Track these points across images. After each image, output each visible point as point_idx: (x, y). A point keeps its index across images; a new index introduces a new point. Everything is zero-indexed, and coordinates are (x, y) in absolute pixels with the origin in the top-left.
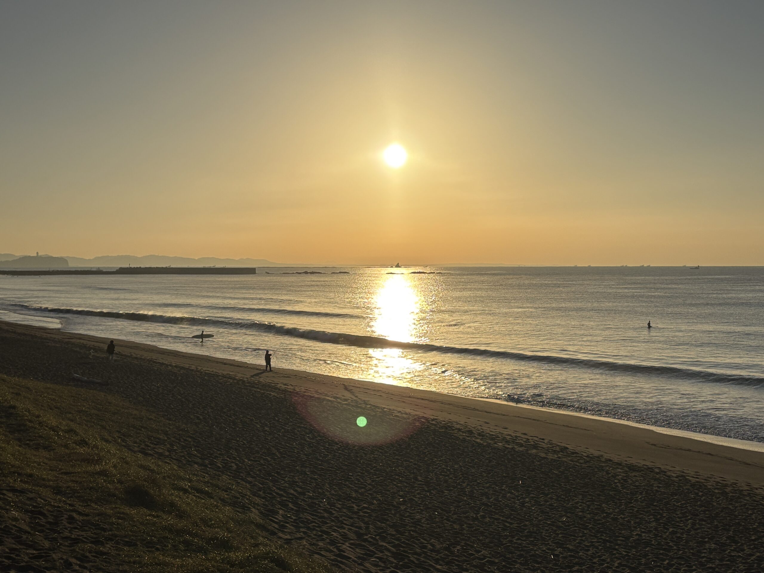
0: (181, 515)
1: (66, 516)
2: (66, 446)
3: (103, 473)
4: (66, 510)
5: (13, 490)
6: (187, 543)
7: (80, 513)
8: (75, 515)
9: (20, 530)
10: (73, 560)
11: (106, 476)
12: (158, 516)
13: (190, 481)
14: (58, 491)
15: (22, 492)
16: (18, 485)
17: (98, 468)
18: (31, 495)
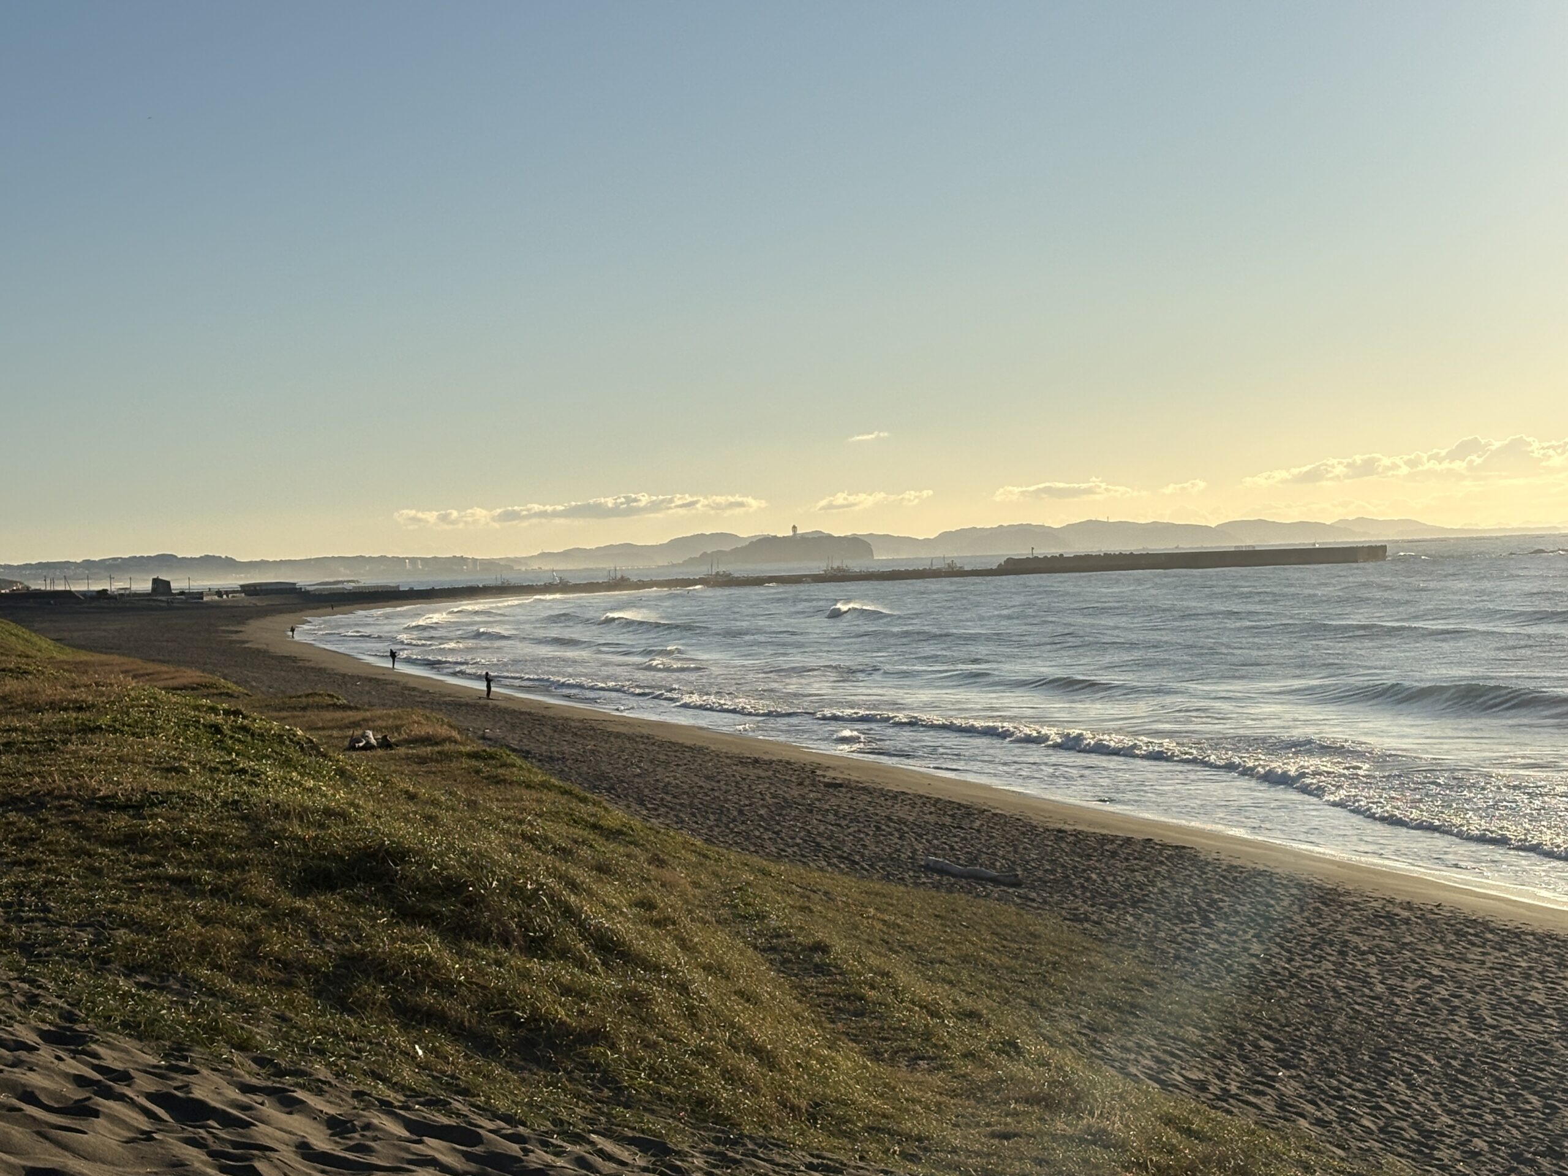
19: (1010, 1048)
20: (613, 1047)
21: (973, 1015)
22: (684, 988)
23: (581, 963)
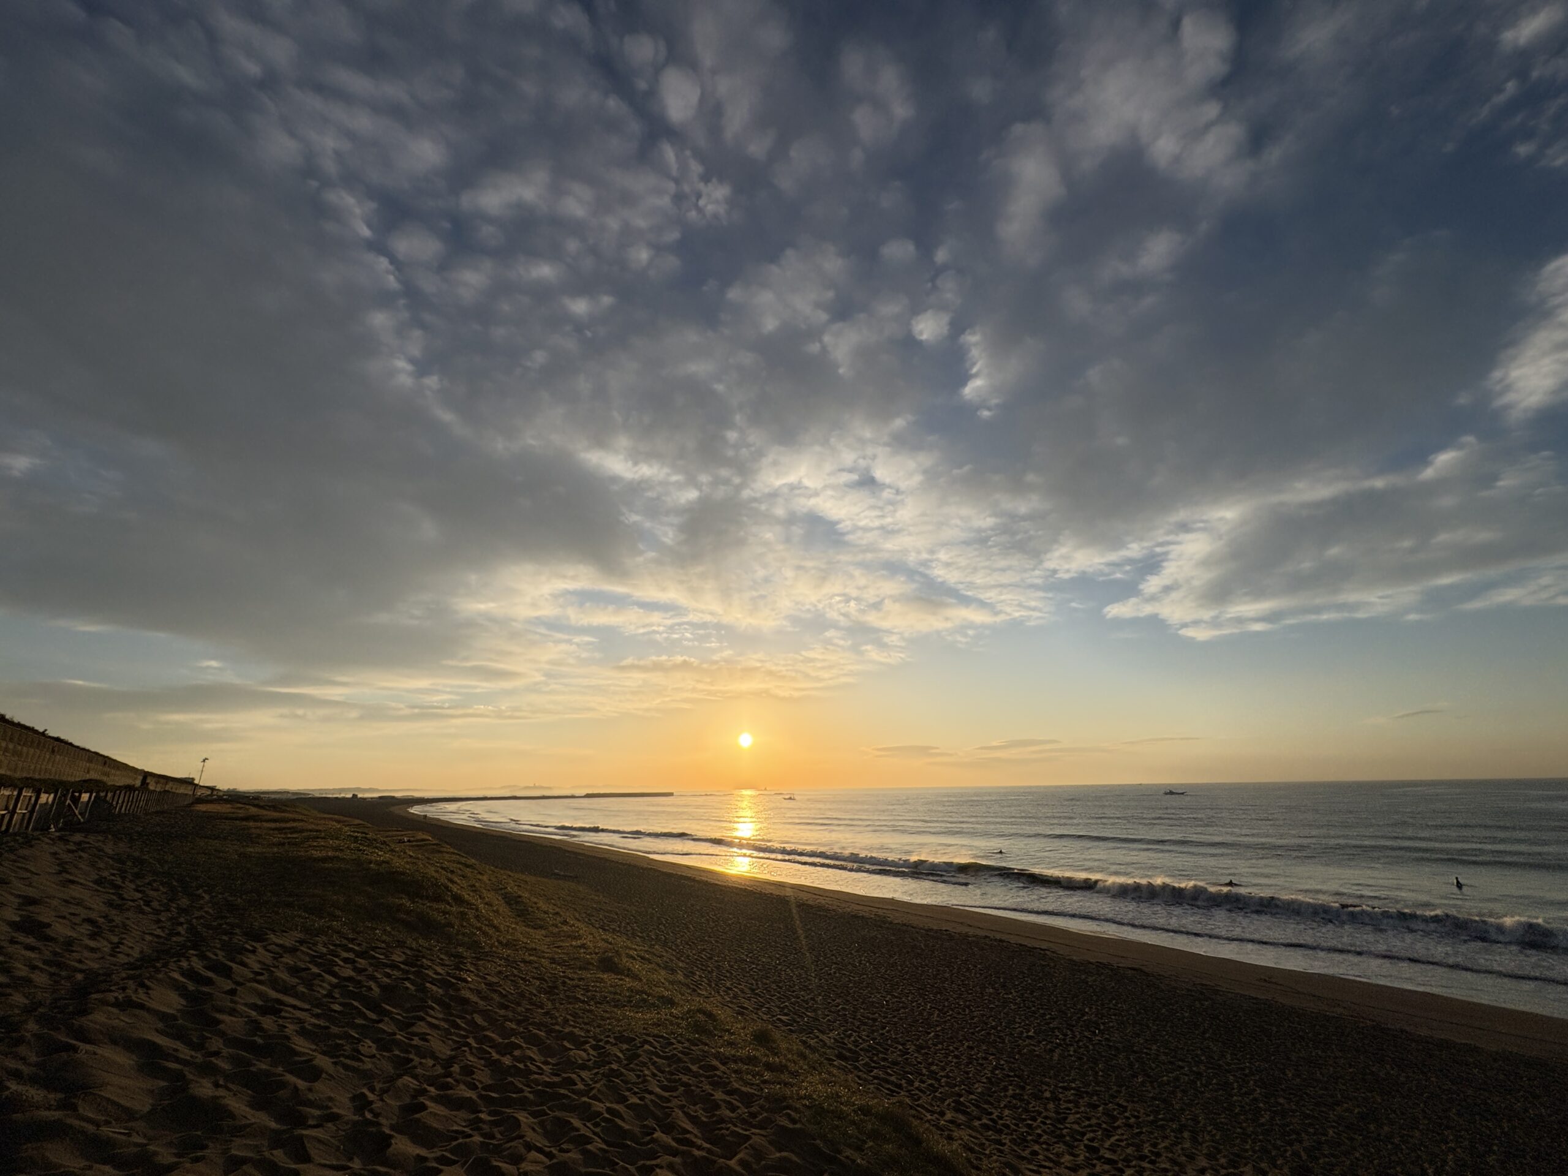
0: (636, 977)
1: (560, 982)
2: (556, 926)
3: (583, 946)
4: (561, 977)
5: (524, 961)
6: (645, 1001)
7: (570, 979)
8: (567, 980)
9: (531, 993)
10: (569, 1017)
11: (585, 948)
12: (621, 979)
13: (636, 950)
14: (553, 961)
15: (530, 962)
16: (528, 958)
17: (579, 942)
18: (537, 965)
19: (565, 923)
20: (453, 928)
21: (557, 913)
22: (477, 910)
23: (449, 904)
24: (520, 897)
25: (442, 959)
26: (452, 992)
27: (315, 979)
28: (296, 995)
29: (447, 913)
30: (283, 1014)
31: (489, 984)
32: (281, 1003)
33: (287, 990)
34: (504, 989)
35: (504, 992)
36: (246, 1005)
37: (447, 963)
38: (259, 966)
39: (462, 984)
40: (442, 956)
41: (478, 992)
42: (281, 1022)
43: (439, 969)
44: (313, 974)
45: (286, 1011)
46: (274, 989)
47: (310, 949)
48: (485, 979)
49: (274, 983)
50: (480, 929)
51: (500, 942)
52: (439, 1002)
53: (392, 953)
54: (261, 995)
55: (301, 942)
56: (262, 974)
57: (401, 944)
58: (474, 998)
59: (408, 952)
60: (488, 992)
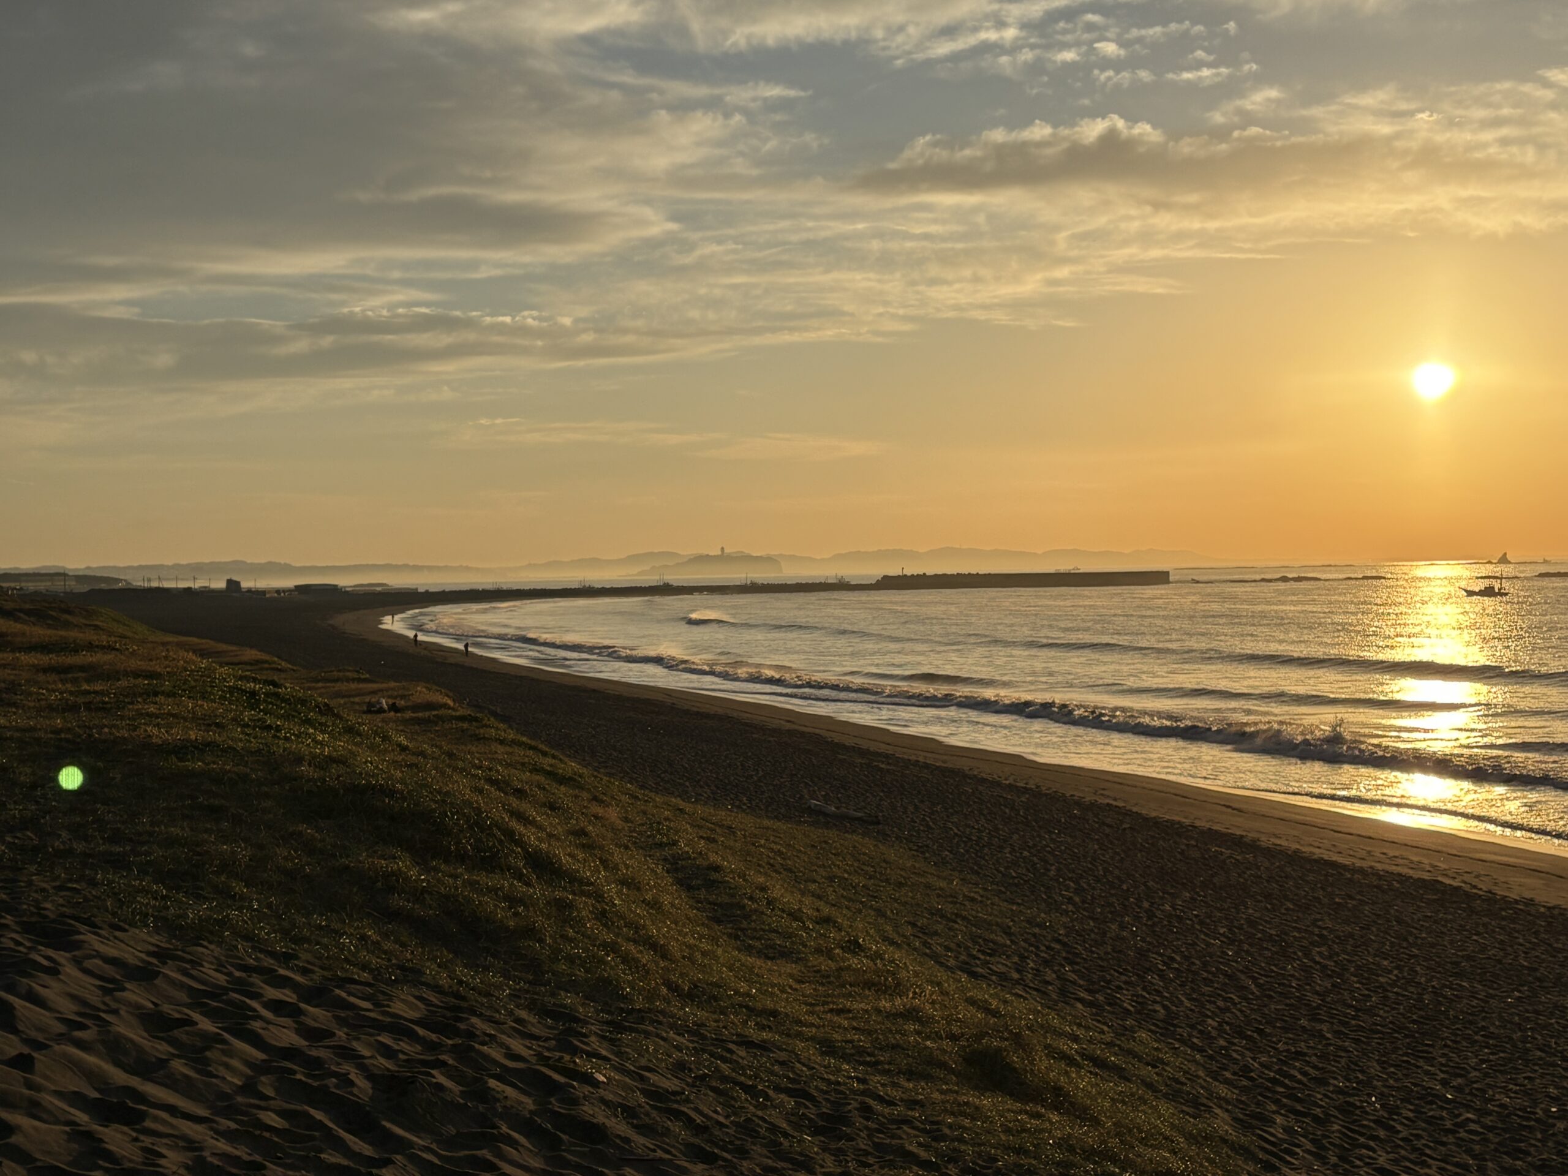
0: (1079, 1112)
1: (854, 1104)
2: (829, 955)
3: (911, 1014)
4: (854, 1091)
5: (746, 1043)
7: (881, 1099)
8: (872, 1102)
9: (774, 1128)
11: (919, 1020)
12: (1038, 1116)
13: (1075, 1039)
14: (828, 1048)
15: (764, 1047)
16: (752, 1031)
17: (899, 1003)
18: (783, 1056)
19: (854, 946)
24: (717, 869)
25: (519, 1021)
26: (556, 1105)
27: (208, 1048)
28: (172, 1083)
29: (521, 901)
30: (148, 1124)
31: (656, 1095)
32: (141, 1098)
33: (147, 1068)
34: (697, 1110)
35: (699, 1119)
36: (59, 1094)
37: (535, 1031)
38: (74, 1008)
39: (581, 1089)
40: (523, 1014)
41: (629, 1113)
42: (147, 1141)
43: (517, 1046)
44: (204, 1035)
45: (156, 1119)
46: (118, 1064)
47: (185, 973)
48: (642, 1078)
49: (115, 1048)
50: (612, 948)
51: (673, 988)
52: (528, 1127)
53: (390, 998)
54: (91, 1076)
55: (162, 955)
56: (82, 1027)
57: (411, 975)
58: (619, 1127)
59: (433, 998)
60: (654, 1114)
